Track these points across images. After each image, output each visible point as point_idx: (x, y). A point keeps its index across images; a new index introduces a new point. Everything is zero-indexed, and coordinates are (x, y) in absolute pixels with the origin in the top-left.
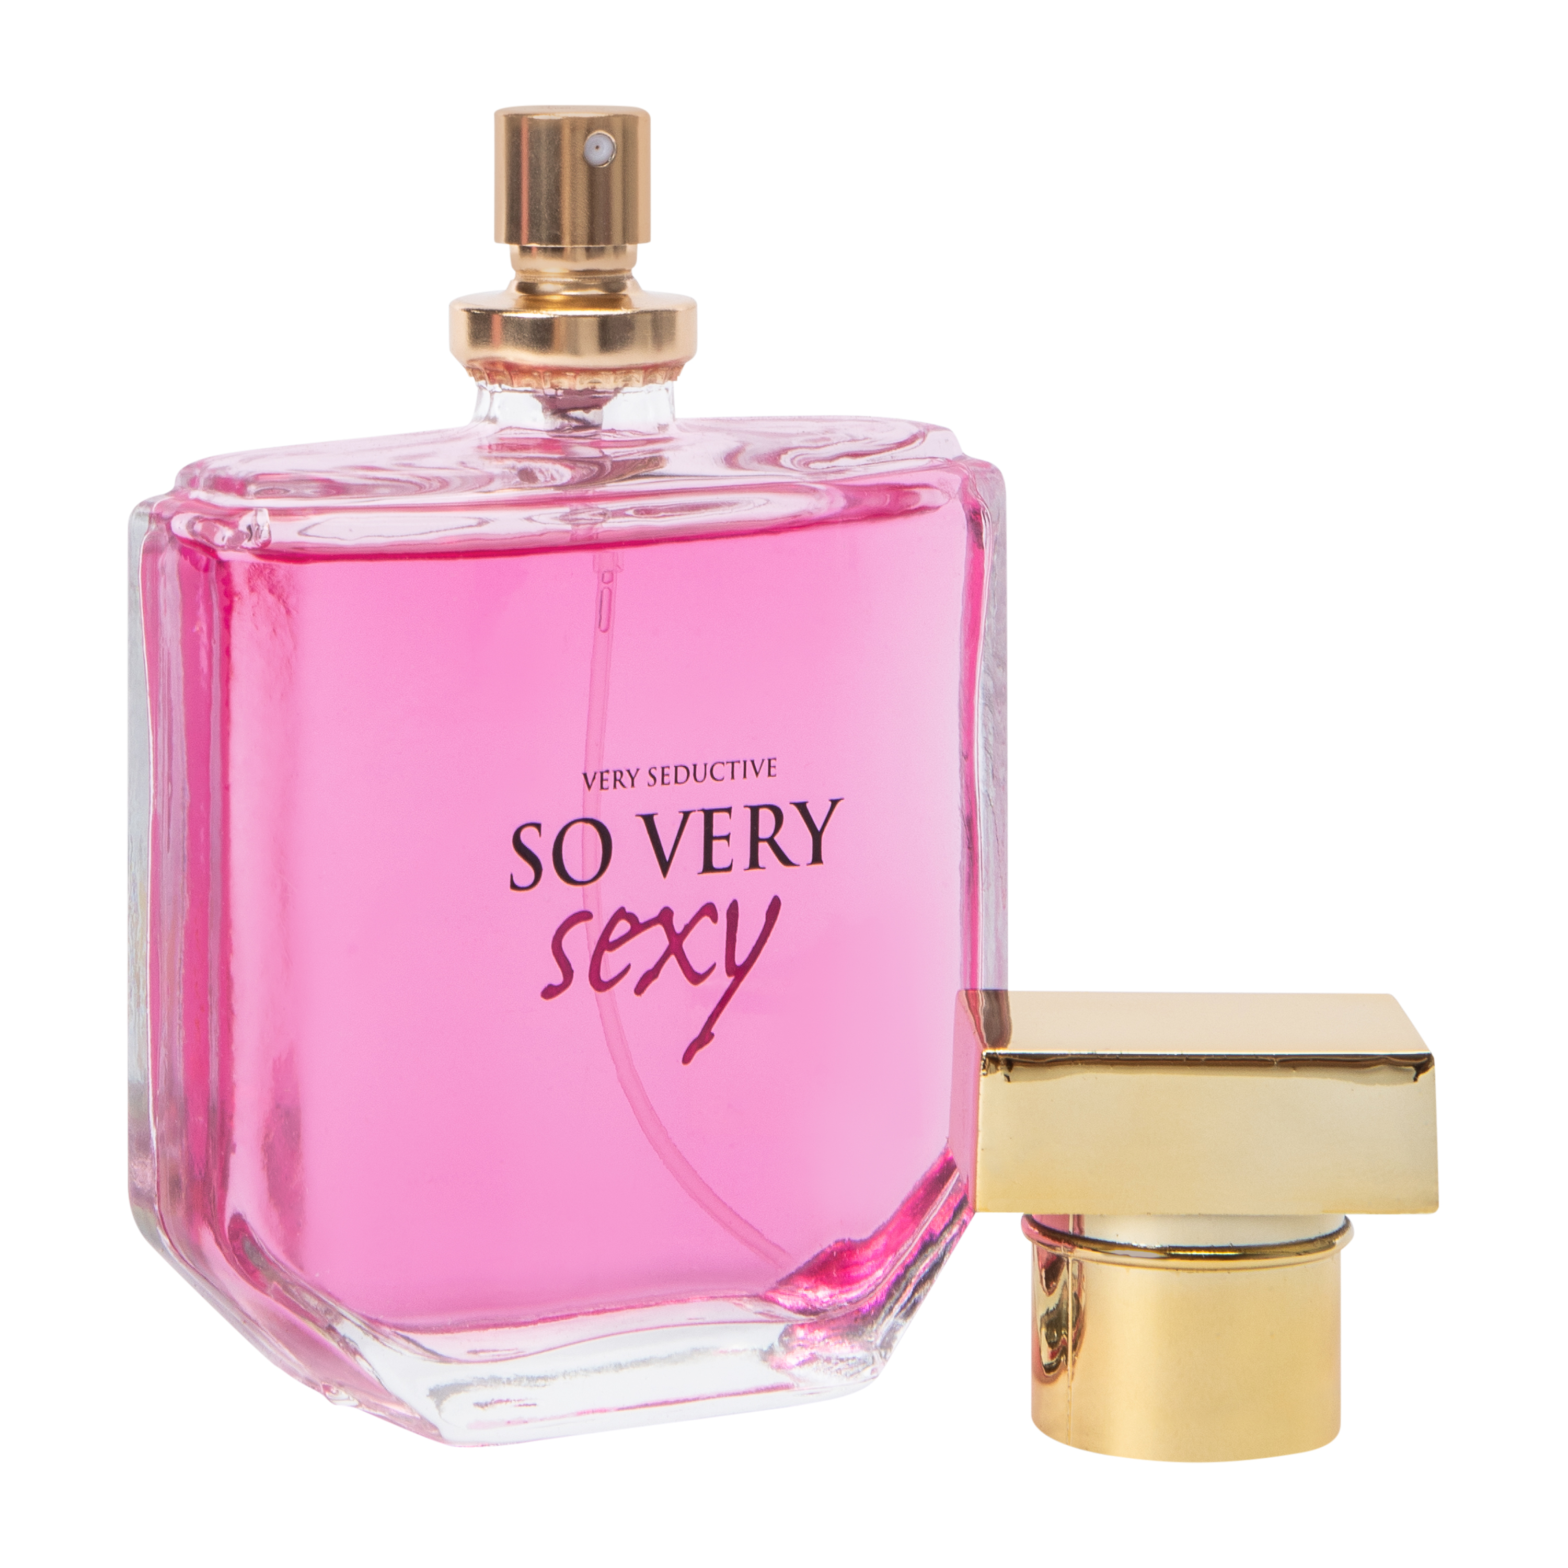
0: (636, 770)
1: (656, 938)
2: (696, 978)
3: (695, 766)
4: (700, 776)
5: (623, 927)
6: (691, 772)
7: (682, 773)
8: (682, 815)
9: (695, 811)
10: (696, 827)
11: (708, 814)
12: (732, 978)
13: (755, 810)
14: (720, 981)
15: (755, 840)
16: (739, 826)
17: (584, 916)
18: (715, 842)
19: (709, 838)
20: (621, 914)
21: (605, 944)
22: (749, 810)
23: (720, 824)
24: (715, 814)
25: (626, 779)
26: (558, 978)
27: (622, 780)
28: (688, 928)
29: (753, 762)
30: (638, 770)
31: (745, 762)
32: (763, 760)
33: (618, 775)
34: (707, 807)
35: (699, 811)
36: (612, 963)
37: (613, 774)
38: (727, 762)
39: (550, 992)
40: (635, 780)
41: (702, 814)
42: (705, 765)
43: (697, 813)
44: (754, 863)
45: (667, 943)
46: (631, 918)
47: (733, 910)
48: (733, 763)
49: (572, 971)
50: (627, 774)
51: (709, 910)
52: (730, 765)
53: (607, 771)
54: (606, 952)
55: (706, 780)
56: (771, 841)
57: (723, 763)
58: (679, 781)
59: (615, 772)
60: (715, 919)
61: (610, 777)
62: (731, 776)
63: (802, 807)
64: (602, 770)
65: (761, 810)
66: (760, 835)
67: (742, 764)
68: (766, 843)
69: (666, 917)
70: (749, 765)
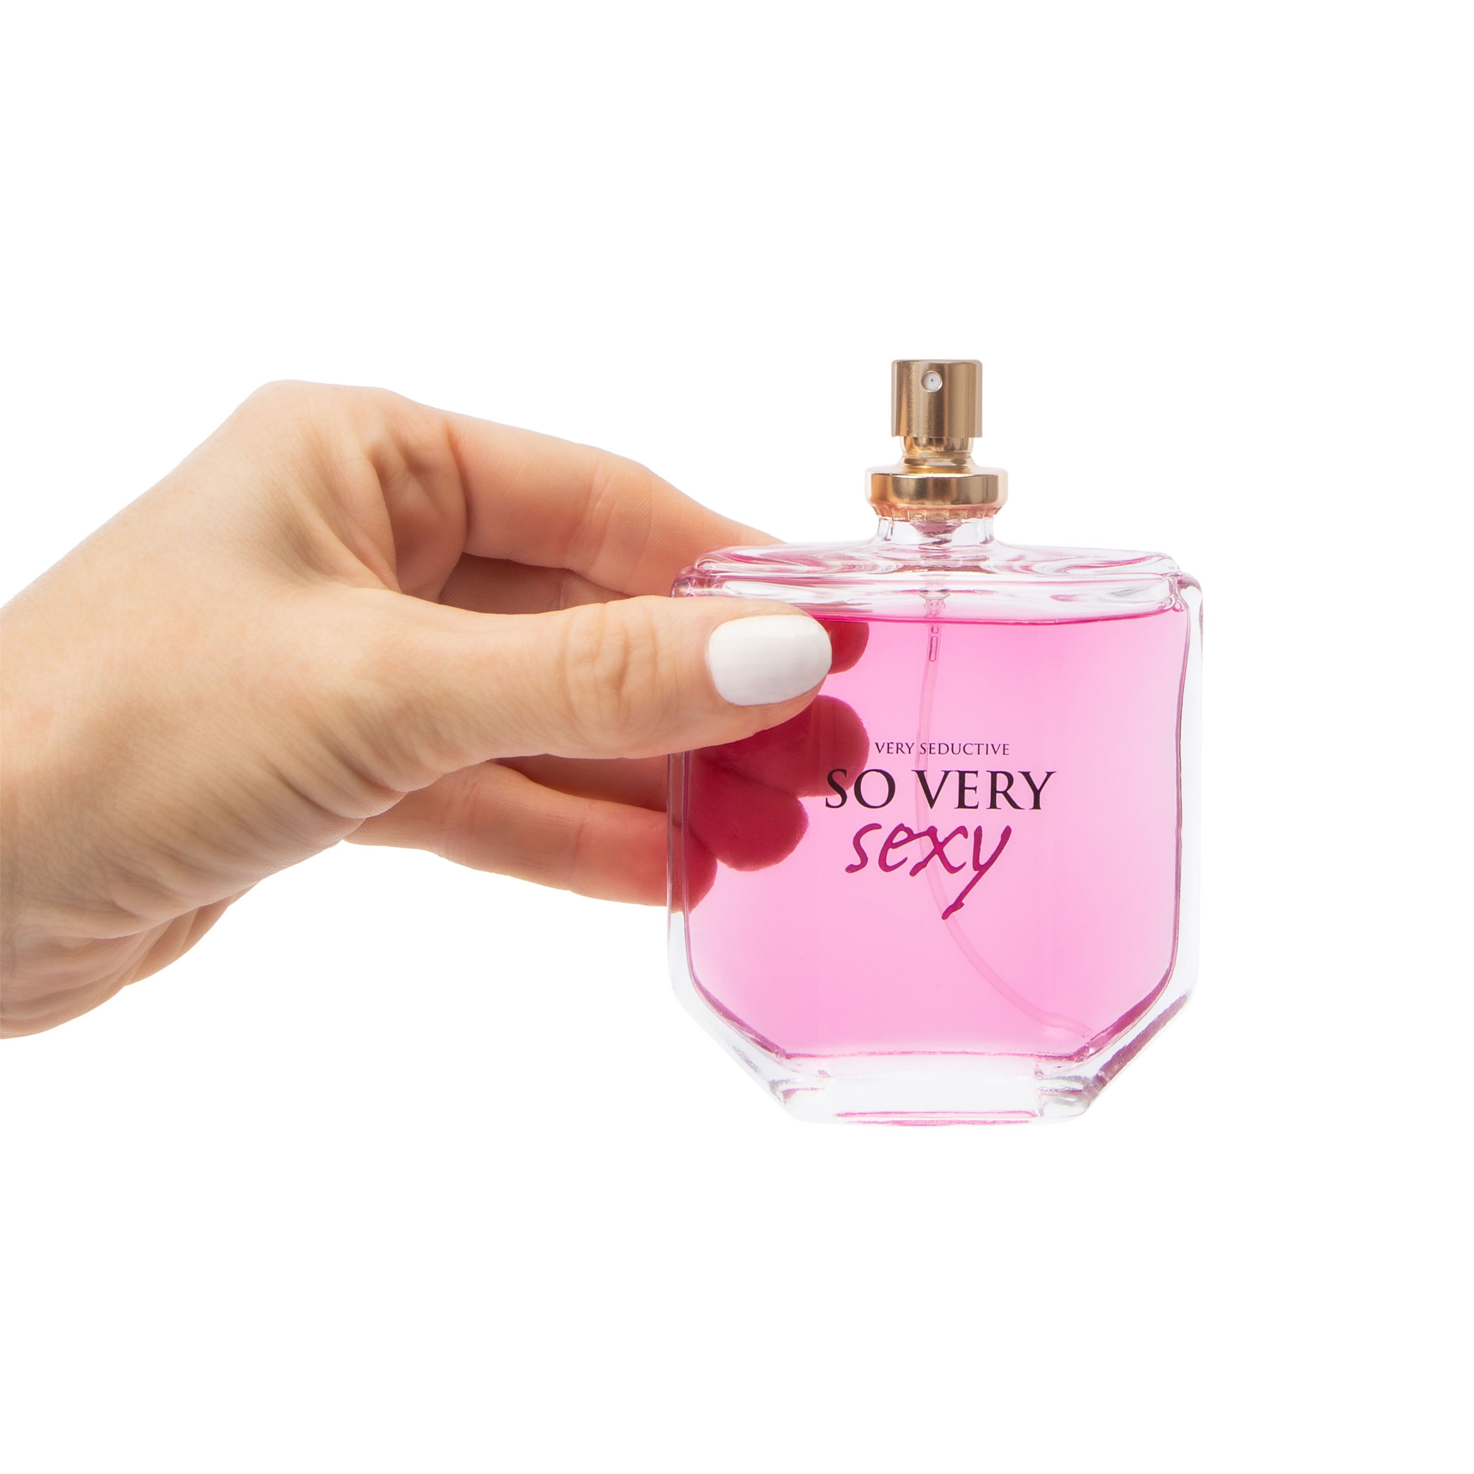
0: (912, 744)
1: (925, 845)
2: (952, 870)
3: (953, 745)
4: (956, 750)
5: (902, 835)
6: (950, 748)
7: (944, 749)
8: (943, 773)
9: (952, 771)
10: (953, 780)
11: (962, 774)
12: (977, 872)
13: (994, 775)
14: (969, 873)
15: (994, 792)
16: (983, 783)
17: (877, 826)
18: (966, 791)
19: (962, 788)
20: (901, 827)
21: (889, 844)
22: (990, 774)
23: (970, 780)
25: (905, 749)
26: (857, 861)
28: (947, 840)
29: (993, 745)
30: (913, 744)
31: (987, 745)
32: (1000, 745)
34: (961, 770)
35: (955, 771)
36: (893, 856)
37: (896, 745)
38: (975, 744)
40: (911, 750)
41: (958, 773)
42: (960, 745)
43: (954, 772)
44: (993, 805)
45: (933, 847)
46: (908, 830)
47: (978, 833)
48: (979, 745)
49: (867, 858)
50: (906, 745)
51: (962, 830)
52: (977, 746)
53: (892, 743)
54: (890, 849)
55: (960, 754)
56: (1005, 793)
57: (972, 744)
58: (941, 752)
59: (897, 744)
60: (966, 836)
61: (895, 746)
62: (977, 752)
63: (1027, 775)
64: (889, 742)
65: (998, 774)
66: (998, 789)
67: (986, 746)
68: (1002, 794)
69: (931, 832)
70: (990, 747)
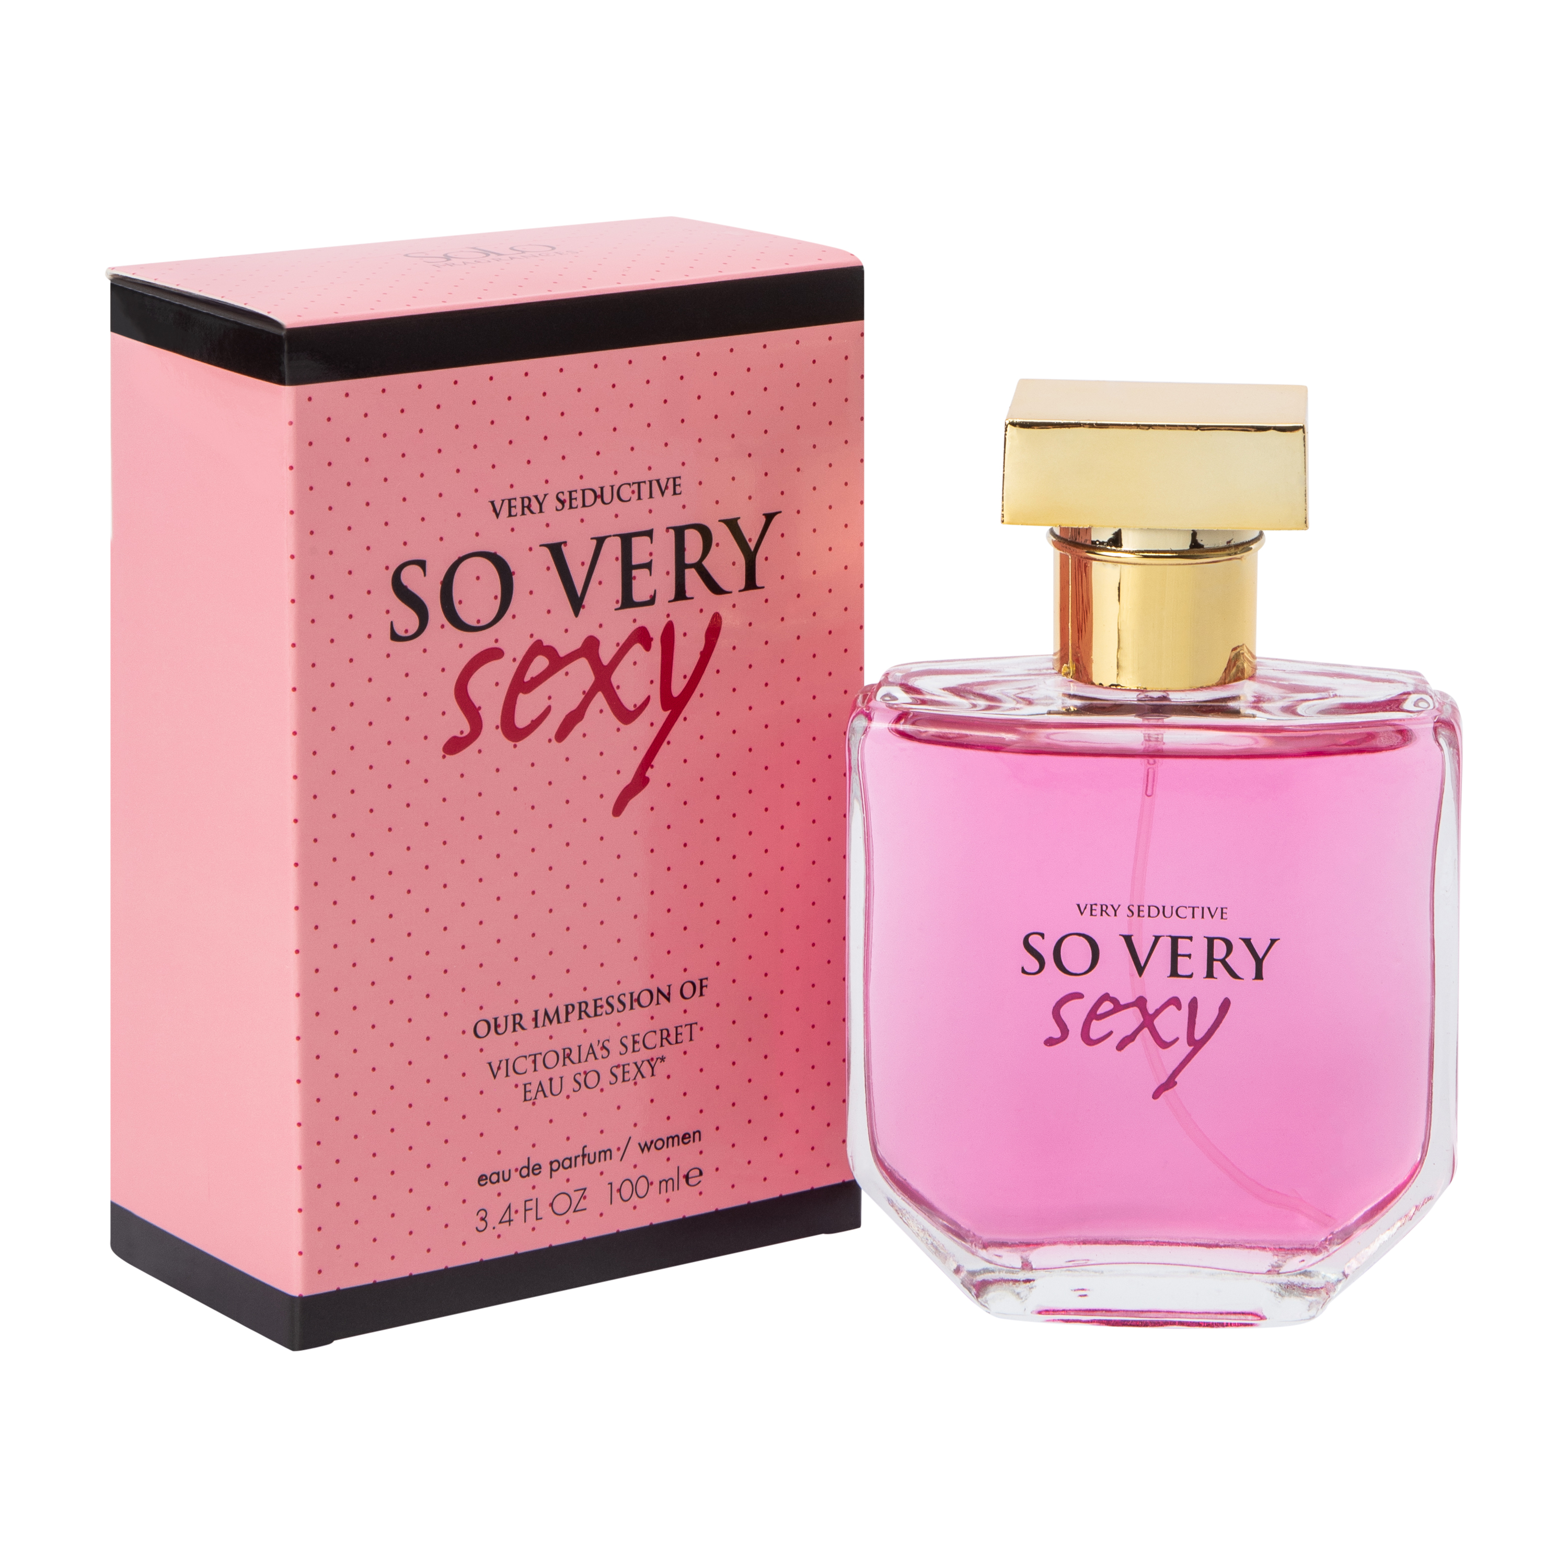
0: (1118, 906)
1: (1134, 1017)
2: (1165, 1044)
3: (1164, 907)
4: (1168, 913)
5: (1107, 1006)
6: (1161, 911)
7: (1154, 911)
8: (1153, 938)
9: (1164, 936)
10: (1164, 946)
11: (1175, 940)
12: (1192, 1047)
13: (1211, 941)
14: (1184, 1048)
15: (1211, 959)
16: (1198, 950)
17: (1078, 996)
18: (1179, 958)
19: (1175, 955)
20: (1106, 997)
21: (1093, 1015)
22: (1206, 940)
23: (1183, 947)
24: (1180, 940)
25: (1110, 911)
26: (1057, 1034)
27: (1107, 911)
28: (1158, 1012)
29: (1209, 908)
30: (1119, 906)
31: (1203, 908)
32: (1217, 908)
33: (1104, 908)
34: (1173, 935)
35: (1167, 936)
36: (1097, 1030)
37: (1100, 906)
38: (1189, 907)
39: (1050, 1042)
40: (1117, 912)
41: (1170, 939)
42: (1172, 907)
43: (1165, 937)
44: (1210, 974)
45: (1142, 1019)
46: (1114, 1001)
47: (1193, 1004)
48: (1193, 908)
49: (1068, 1031)
50: (1111, 907)
51: (1175, 1002)
52: (1192, 909)
53: (1096, 905)
54: (1094, 1022)
55: (1172, 917)
56: (1223, 961)
57: (1186, 907)
58: (1151, 915)
59: (1102, 906)
60: (1179, 1007)
61: (1099, 908)
62: (1192, 916)
63: (1247, 942)
64: (1092, 903)
65: (1215, 941)
66: (1215, 957)
67: (1201, 909)
68: (1219, 963)
69: (1140, 1003)
70: (1206, 910)
